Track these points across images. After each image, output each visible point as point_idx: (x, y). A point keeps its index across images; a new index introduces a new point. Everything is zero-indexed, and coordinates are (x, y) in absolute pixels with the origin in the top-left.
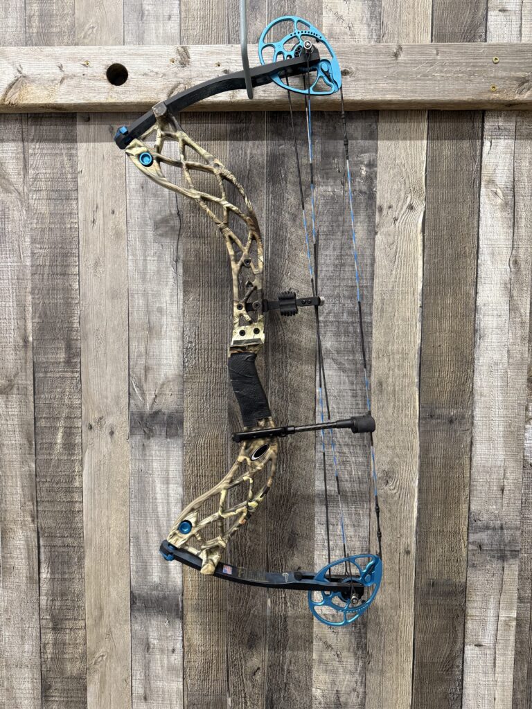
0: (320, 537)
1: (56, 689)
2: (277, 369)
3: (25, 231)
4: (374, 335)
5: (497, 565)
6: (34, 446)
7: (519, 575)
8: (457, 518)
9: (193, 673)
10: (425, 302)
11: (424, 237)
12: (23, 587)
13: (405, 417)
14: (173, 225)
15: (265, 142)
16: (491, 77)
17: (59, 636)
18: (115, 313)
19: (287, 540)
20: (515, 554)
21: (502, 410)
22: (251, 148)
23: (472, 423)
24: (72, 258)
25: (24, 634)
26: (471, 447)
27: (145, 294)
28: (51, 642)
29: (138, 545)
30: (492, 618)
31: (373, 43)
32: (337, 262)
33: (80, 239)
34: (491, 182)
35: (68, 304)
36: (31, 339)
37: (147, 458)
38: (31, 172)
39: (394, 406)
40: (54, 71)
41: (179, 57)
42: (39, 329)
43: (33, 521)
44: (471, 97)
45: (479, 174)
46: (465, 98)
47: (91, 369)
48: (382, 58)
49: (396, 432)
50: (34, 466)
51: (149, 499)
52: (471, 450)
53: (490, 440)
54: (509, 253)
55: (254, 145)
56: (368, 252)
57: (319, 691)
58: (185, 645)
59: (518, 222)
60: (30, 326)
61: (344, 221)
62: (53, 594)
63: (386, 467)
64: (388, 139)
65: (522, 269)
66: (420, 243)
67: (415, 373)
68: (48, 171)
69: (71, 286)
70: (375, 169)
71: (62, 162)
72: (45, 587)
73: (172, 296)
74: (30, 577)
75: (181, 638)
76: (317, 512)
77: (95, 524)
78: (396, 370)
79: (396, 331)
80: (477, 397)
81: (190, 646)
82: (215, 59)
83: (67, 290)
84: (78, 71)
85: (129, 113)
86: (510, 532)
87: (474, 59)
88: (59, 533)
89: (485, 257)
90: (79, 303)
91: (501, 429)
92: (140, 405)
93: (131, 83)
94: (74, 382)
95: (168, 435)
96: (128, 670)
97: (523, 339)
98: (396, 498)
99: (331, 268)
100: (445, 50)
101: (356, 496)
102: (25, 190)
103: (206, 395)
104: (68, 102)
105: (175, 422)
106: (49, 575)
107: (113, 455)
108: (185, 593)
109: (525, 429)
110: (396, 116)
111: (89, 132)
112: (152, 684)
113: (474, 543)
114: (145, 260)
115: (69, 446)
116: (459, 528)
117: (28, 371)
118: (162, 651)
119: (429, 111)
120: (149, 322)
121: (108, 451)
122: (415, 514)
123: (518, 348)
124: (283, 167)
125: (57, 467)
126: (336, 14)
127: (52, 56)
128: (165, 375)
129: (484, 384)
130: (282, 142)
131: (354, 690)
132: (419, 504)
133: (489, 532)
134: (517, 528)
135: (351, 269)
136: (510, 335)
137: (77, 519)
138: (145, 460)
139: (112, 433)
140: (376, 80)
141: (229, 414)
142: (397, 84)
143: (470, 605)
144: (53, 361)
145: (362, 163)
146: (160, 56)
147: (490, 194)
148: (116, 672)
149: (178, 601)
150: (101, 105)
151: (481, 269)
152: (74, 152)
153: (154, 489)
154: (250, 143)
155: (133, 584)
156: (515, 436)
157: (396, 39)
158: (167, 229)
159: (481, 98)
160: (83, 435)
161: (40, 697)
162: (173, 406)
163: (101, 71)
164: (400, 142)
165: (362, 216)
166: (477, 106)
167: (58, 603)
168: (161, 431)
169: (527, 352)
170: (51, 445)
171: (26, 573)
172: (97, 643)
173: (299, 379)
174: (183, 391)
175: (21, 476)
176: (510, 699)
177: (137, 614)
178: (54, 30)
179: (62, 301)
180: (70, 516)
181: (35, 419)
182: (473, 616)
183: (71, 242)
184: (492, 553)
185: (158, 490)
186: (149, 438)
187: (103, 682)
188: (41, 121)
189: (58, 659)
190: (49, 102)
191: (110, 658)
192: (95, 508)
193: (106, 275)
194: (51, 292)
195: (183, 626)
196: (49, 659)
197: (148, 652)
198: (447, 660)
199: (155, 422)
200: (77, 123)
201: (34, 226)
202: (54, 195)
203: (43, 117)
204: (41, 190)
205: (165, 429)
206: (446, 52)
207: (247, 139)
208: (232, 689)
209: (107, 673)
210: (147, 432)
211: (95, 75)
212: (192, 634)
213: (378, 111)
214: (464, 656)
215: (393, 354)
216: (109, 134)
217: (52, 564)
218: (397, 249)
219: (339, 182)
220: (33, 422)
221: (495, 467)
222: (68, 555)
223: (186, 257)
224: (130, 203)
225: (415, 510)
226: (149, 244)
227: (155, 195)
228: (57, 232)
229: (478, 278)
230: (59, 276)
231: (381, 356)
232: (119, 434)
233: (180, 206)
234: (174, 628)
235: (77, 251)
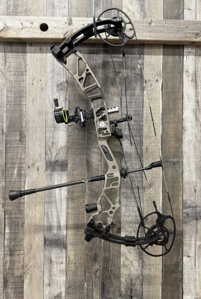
0: (123, 211)
1: (10, 282)
3: (4, 88)
4: (144, 130)
5: (194, 222)
6: (5, 175)
8: (178, 203)
9: (70, 273)
10: (163, 117)
11: (162, 92)
14: (64, 86)
15: (101, 55)
16: (185, 33)
17: (13, 258)
18: (40, 120)
21: (194, 159)
22: (95, 57)
23: (182, 164)
24: (23, 98)
26: (182, 174)
27: (53, 113)
28: (9, 261)
29: (48, 216)
30: (193, 245)
31: (142, 19)
33: (27, 91)
34: (187, 71)
35: (21, 117)
36: (5, 131)
38: (8, 64)
39: (152, 157)
40: (19, 25)
41: (68, 22)
42: (9, 127)
43: (3, 207)
44: (178, 39)
45: (182, 68)
46: (176, 40)
47: (30, 143)
48: (145, 24)
50: (4, 184)
51: (53, 197)
52: (182, 175)
53: (190, 171)
54: (195, 98)
55: (97, 56)
56: (141, 97)
57: (123, 279)
58: (67, 260)
59: (197, 87)
60: (5, 125)
61: (132, 85)
62: (10, 239)
64: (148, 55)
65: (200, 104)
66: (161, 94)
67: (160, 144)
68: (15, 64)
69: (22, 109)
70: (143, 66)
71: (21, 60)
72: (7, 236)
75: (65, 257)
76: (122, 201)
77: (29, 208)
78: (153, 144)
80: (184, 154)
81: (69, 261)
82: (82, 23)
83: (21, 111)
84: (29, 25)
85: (48, 42)
86: (200, 208)
87: (179, 26)
88: (14, 212)
89: (185, 100)
90: (26, 116)
91: (194, 166)
92: (50, 158)
93: (49, 31)
94: (23, 148)
95: (62, 170)
96: (42, 272)
98: (153, 195)
100: (168, 22)
102: (5, 71)
103: (77, 154)
104: (24, 37)
105: (64, 165)
106: (9, 231)
107: (38, 179)
108: (67, 237)
110: (151, 46)
111: (31, 49)
112: (52, 278)
113: (185, 213)
115: (20, 175)
116: (179, 208)
117: (3, 144)
118: (57, 263)
119: (163, 45)
120: (54, 124)
121: (36, 177)
122: (161, 201)
123: (199, 135)
124: (108, 64)
125: (14, 184)
126: (128, 9)
127: (18, 20)
128: (61, 146)
129: (187, 149)
130: (108, 55)
131: (138, 278)
132: (162, 197)
133: (191, 208)
135: (135, 104)
136: (196, 130)
137: (22, 206)
138: (52, 181)
139: (38, 170)
140: (143, 32)
141: (86, 161)
142: (151, 34)
143: (184, 239)
144: (14, 140)
145: (138, 63)
146: (61, 21)
147: (187, 76)
148: (37, 273)
149: (64, 241)
150: (37, 39)
151: (184, 104)
152: (26, 57)
153: (55, 193)
154: (95, 55)
155: (45, 234)
157: (150, 18)
158: (62, 87)
159: (182, 40)
160: (26, 170)
161: (3, 286)
162: (64, 159)
163: (38, 26)
164: (153, 56)
165: (139, 84)
166: (181, 43)
167: (12, 243)
168: (58, 169)
170: (12, 175)
172: (29, 261)
173: (115, 147)
174: (68, 152)
177: (46, 247)
178: (19, 11)
179: (18, 115)
180: (19, 205)
181: (5, 164)
182: (186, 244)
183: (23, 92)
184: (193, 217)
186: (53, 171)
187: (31, 278)
188: (12, 45)
189: (12, 269)
190: (17, 37)
191: (35, 267)
192: (30, 201)
193: (37, 105)
194: (14, 112)
195: (66, 252)
196: (7, 269)
197: (51, 264)
198: (176, 263)
199: (56, 165)
200: (27, 46)
201: (8, 85)
202: (17, 73)
203: (13, 43)
204: (11, 71)
205: (60, 168)
206: (168, 23)
207: (94, 54)
208: (87, 279)
209: (33, 274)
210: (53, 169)
211: (35, 27)
212: (70, 255)
213: (144, 44)
214: (182, 261)
215: (151, 137)
216: (40, 51)
217: (10, 226)
218: (152, 96)
219: (129, 71)
220: (4, 165)
221: (192, 182)
222: (17, 222)
223: (69, 98)
224: (47, 77)
225: (161, 199)
226: (55, 93)
227: (57, 74)
228: (17, 88)
229: (183, 108)
230: (18, 105)
231: (147, 138)
232: (41, 170)
233: (67, 79)
234: (62, 253)
235: (25, 95)
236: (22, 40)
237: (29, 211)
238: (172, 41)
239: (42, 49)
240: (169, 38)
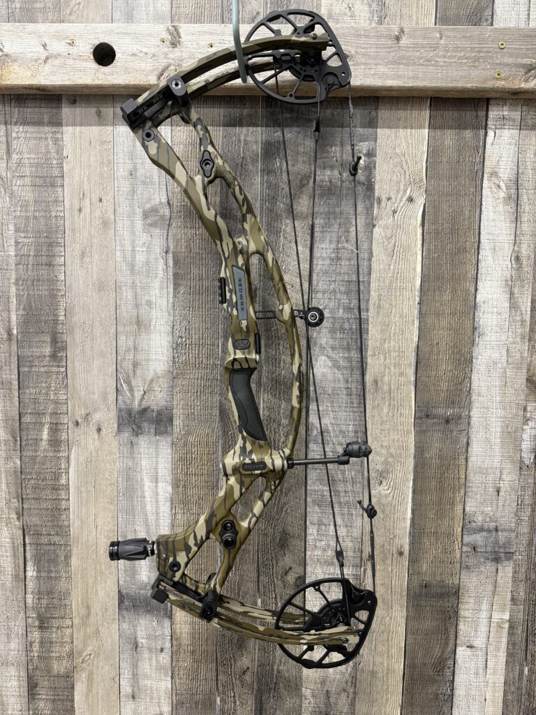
0: (312, 537)
1: (42, 687)
2: (270, 365)
3: (8, 220)
4: (370, 332)
5: (490, 567)
6: (19, 443)
7: (513, 577)
8: (451, 519)
9: (182, 672)
10: (423, 298)
11: (423, 230)
12: (9, 585)
13: (400, 417)
14: (162, 214)
15: (259, 129)
16: (497, 64)
17: (47, 635)
18: (102, 306)
19: (278, 539)
20: (509, 556)
21: (499, 411)
22: (245, 134)
23: (469, 424)
24: (57, 248)
25: (10, 632)
26: (467, 447)
27: (134, 286)
28: (37, 641)
30: (484, 620)
31: (374, 25)
32: (333, 255)
33: (66, 228)
34: (494, 174)
35: (53, 296)
36: (15, 332)
37: (136, 456)
38: (15, 156)
39: (390, 405)
40: (38, 49)
41: (169, 37)
42: (24, 322)
43: (18, 518)
44: (475, 85)
45: (482, 166)
46: (469, 85)
47: (77, 364)
48: (383, 41)
49: (392, 432)
50: (19, 462)
51: (137, 497)
52: (467, 450)
53: (488, 440)
54: (512, 248)
55: (248, 131)
56: (365, 246)
57: (309, 691)
58: (174, 644)
59: (520, 217)
60: (14, 318)
61: (341, 213)
62: (39, 592)
63: (380, 467)
64: (389, 127)
65: (524, 266)
66: (419, 237)
67: (411, 372)
68: (33, 156)
69: (56, 277)
70: (374, 158)
71: (47, 146)
72: (31, 585)
73: (161, 288)
74: (15, 575)
75: (169, 638)
76: (310, 512)
77: (82, 522)
78: (392, 369)
79: (393, 329)
80: (474, 397)
81: (180, 645)
82: (208, 39)
83: (53, 281)
84: (63, 50)
85: (117, 95)
86: (506, 534)
87: (479, 44)
88: (46, 531)
89: (486, 253)
90: (65, 295)
91: (499, 429)
92: (128, 401)
93: (119, 64)
94: (60, 377)
95: (158, 433)
96: (115, 669)
97: (523, 337)
98: (390, 499)
99: (327, 262)
100: (450, 34)
101: (349, 497)
102: (9, 176)
103: (197, 392)
104: (53, 83)
105: (164, 419)
106: (35, 573)
107: (100, 453)
109: (523, 430)
110: (397, 103)
111: (75, 115)
112: (140, 683)
113: (467, 545)
114: (133, 251)
115: (55, 443)
116: (453, 530)
117: (12, 365)
118: (150, 650)
119: (431, 98)
120: (138, 316)
121: (95, 448)
122: (409, 515)
123: (518, 347)
125: (43, 464)
127: (35, 34)
128: (155, 370)
129: (482, 384)
131: (345, 690)
132: (413, 505)
133: (484, 534)
134: (511, 531)
135: (347, 263)
136: (510, 334)
137: (64, 516)
139: (99, 430)
141: (220, 412)
142: (398, 69)
143: (463, 607)
144: (38, 354)
145: (360, 152)
146: (150, 35)
147: (493, 187)
148: (104, 671)
150: (87, 87)
151: (482, 264)
152: (60, 136)
153: (142, 486)
154: (244, 129)
155: (121, 582)
156: (512, 437)
157: (398, 21)
158: (157, 218)
159: (486, 86)
160: (69, 432)
161: (26, 694)
162: (163, 403)
163: (88, 51)
164: (401, 130)
165: (360, 208)
166: (481, 94)
167: (44, 602)
168: (150, 428)
169: (526, 352)
170: (37, 441)
171: (12, 571)
172: (84, 642)
174: (172, 387)
175: (6, 472)
176: (501, 700)
177: (125, 613)
178: (38, 5)
179: (47, 293)
180: (57, 513)
181: (20, 414)
182: (465, 617)
183: (56, 231)
184: (487, 555)
185: (146, 488)
186: (137, 435)
187: (90, 680)
188: (25, 103)
189: (45, 658)
190: (33, 83)
191: (98, 657)
192: (82, 506)
193: (92, 266)
194: (35, 283)
195: (171, 625)
196: (35, 658)
197: (136, 651)
198: (438, 662)
199: (144, 419)
200: (63, 105)
201: (18, 213)
202: (39, 181)
203: (26, 98)
204: (25, 176)
205: (154, 426)
206: (450, 36)
207: (241, 125)
208: (221, 689)
209: (95, 671)
210: (136, 429)
211: (81, 54)
212: (181, 633)
213: (379, 97)
214: (455, 657)
215: (390, 351)
216: (97, 118)
217: (38, 561)
218: (395, 243)
219: (336, 172)
220: (18, 418)
221: (492, 468)
222: (54, 553)
223: (176, 248)
224: (118, 191)
225: (409, 511)
226: (137, 234)
227: (144, 183)
228: (42, 220)
229: (479, 275)
230: (44, 267)
231: (377, 354)
232: (107, 431)
233: (170, 195)
234: (163, 627)
235: (63, 240)
236: (50, 91)
237: (82, 529)
238: (457, 88)
239: (102, 114)
240: (449, 79)
